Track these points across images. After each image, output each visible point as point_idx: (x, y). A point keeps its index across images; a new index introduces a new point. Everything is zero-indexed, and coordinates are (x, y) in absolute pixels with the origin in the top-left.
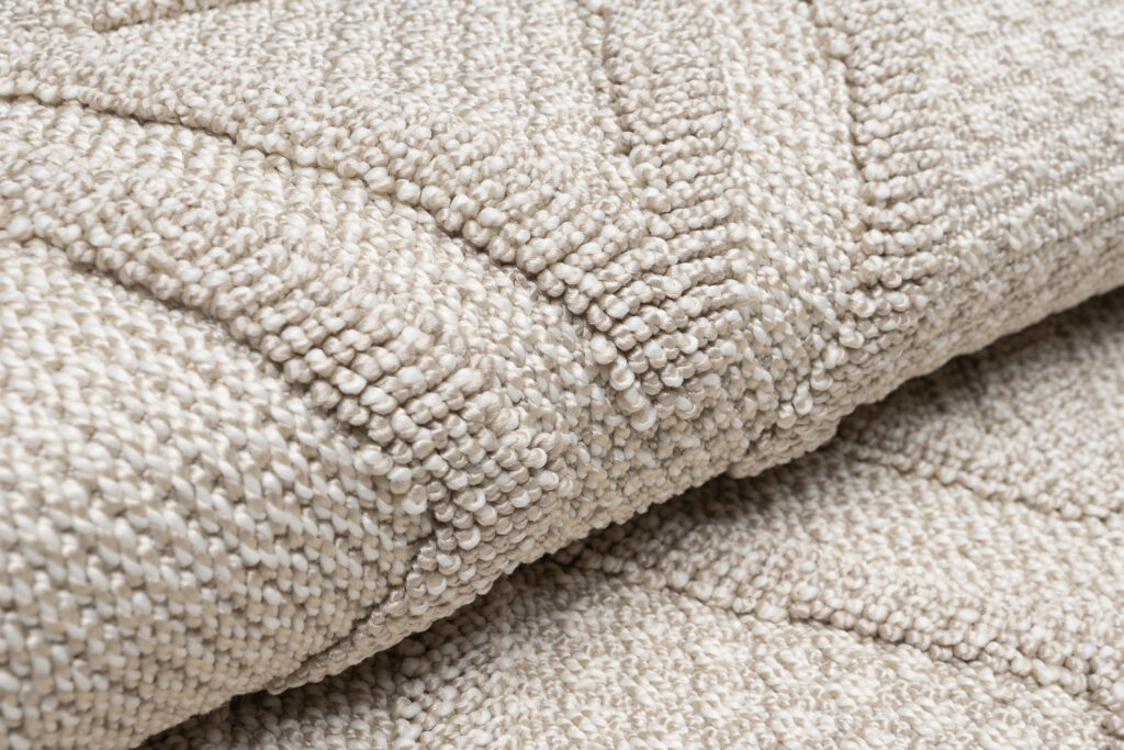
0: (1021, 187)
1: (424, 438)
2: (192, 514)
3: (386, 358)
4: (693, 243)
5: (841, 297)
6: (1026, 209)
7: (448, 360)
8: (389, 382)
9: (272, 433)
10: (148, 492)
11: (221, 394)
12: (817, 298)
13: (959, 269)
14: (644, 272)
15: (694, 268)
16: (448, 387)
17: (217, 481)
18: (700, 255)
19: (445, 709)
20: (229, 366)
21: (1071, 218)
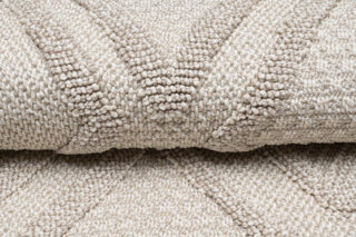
0: (327, 91)
1: (78, 98)
2: (17, 96)
3: (75, 74)
4: (182, 72)
5: (234, 103)
6: (327, 99)
7: (91, 80)
8: (73, 81)
9: (42, 84)
10: (8, 87)
11: (34, 70)
12: (226, 101)
13: (289, 110)
14: (162, 75)
15: (178, 79)
16: (89, 87)
17: (25, 90)
18: (184, 76)
19: (99, 176)
20: (39, 64)
21: (347, 107)
